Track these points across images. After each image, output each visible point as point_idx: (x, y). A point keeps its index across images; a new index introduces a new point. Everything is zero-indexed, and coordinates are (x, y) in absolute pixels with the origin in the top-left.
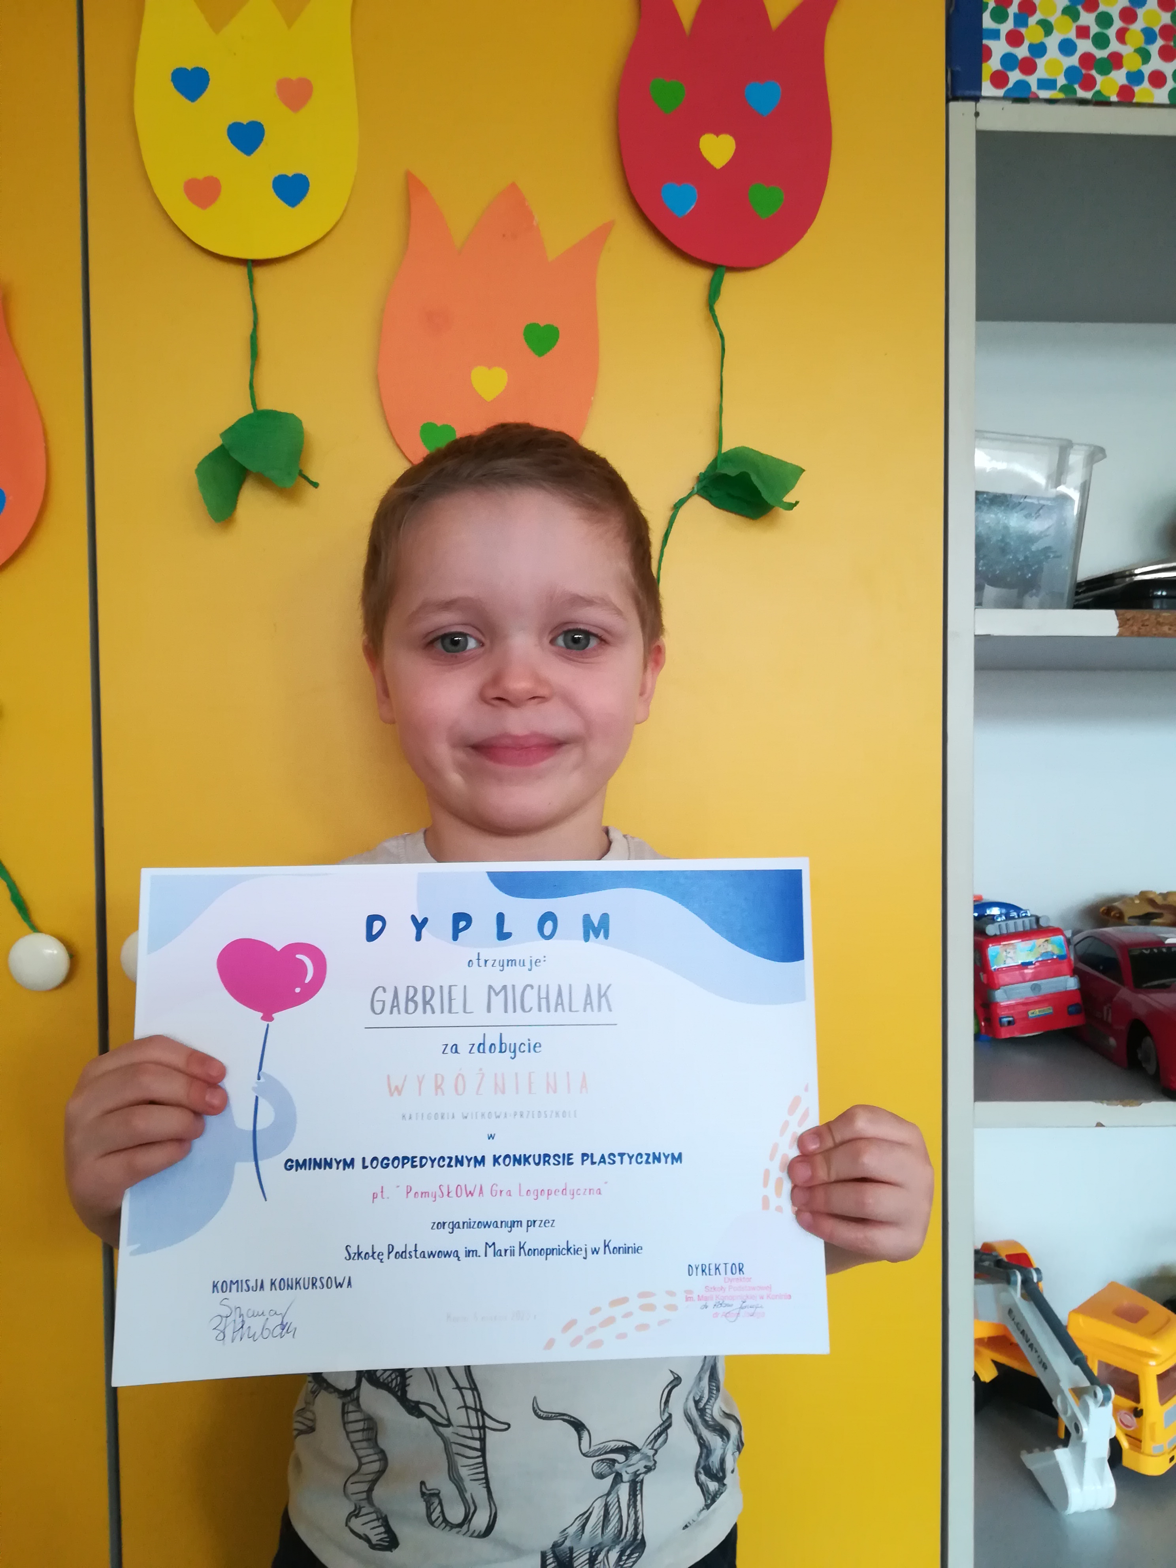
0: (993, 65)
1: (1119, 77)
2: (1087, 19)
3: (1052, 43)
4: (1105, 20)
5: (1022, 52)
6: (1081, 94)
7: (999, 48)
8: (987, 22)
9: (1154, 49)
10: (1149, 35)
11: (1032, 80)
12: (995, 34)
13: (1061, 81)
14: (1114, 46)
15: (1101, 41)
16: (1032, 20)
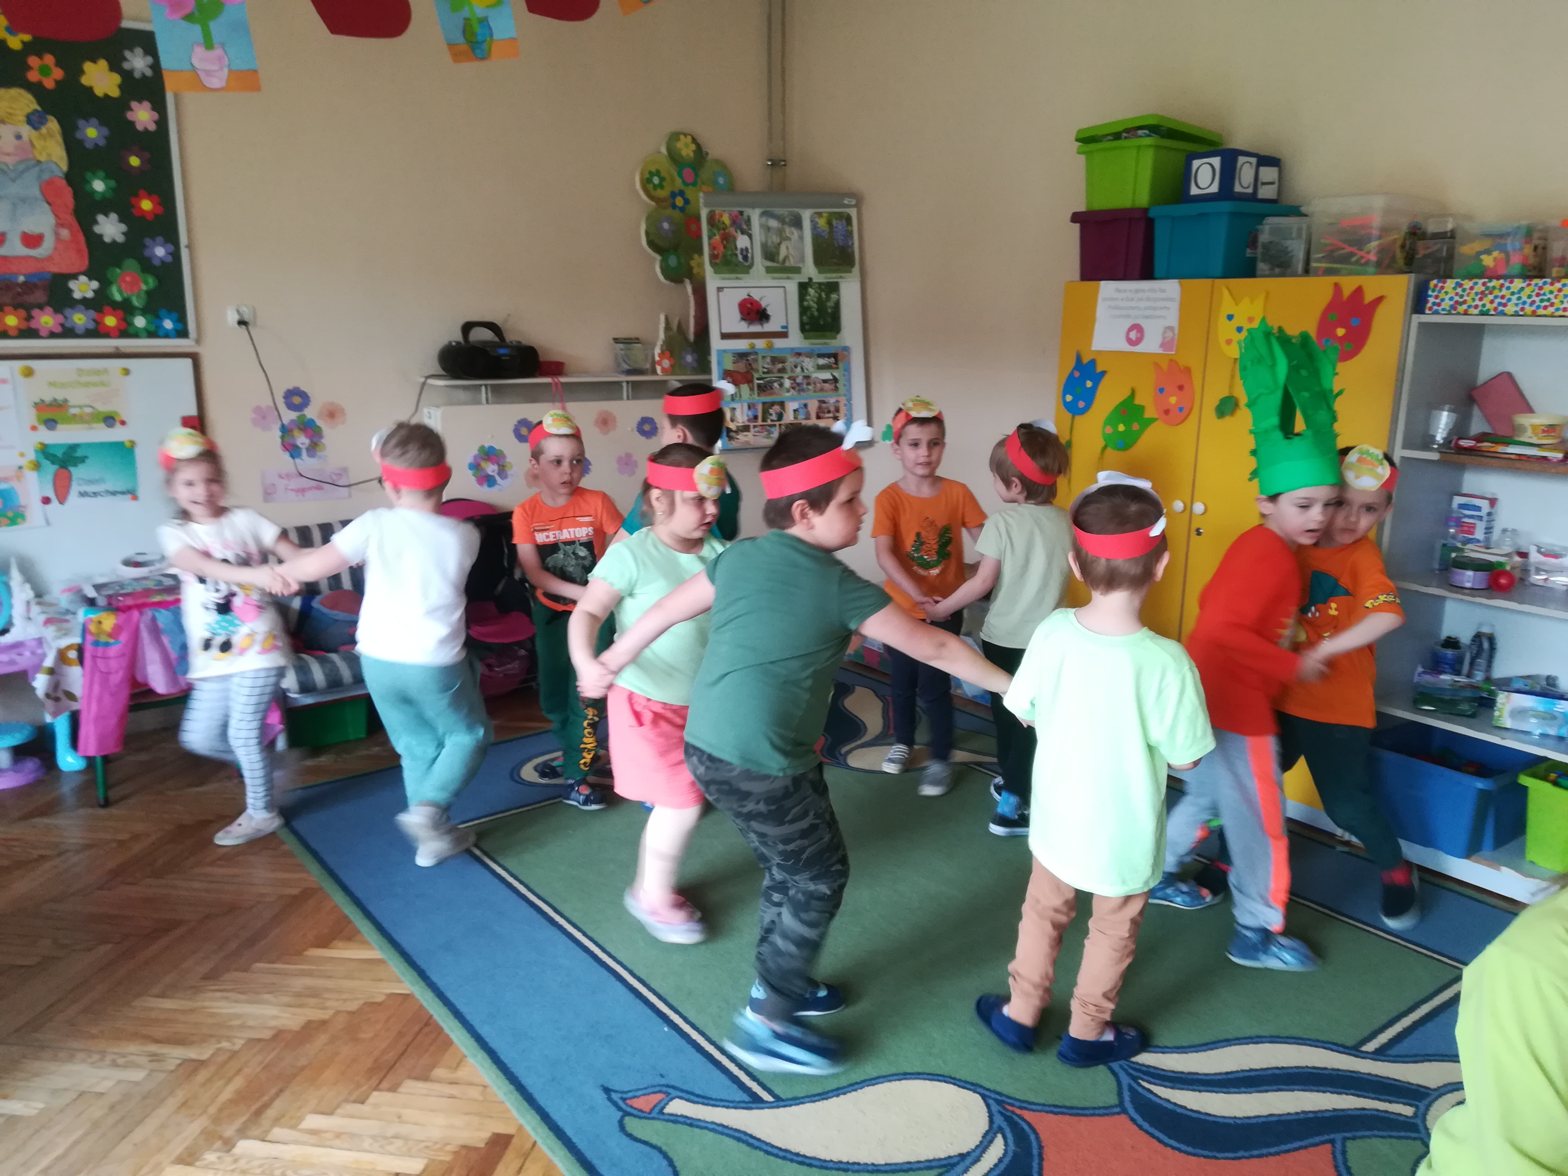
0: (1429, 305)
1: (1465, 307)
2: (1459, 290)
3: (1447, 297)
4: (1464, 290)
5: (1438, 301)
6: (1453, 312)
7: (1431, 300)
8: (1430, 293)
9: (1477, 298)
10: (1477, 294)
11: (1440, 308)
12: (1431, 296)
13: (1448, 308)
14: (1465, 298)
15: (1462, 296)
16: (1443, 291)
